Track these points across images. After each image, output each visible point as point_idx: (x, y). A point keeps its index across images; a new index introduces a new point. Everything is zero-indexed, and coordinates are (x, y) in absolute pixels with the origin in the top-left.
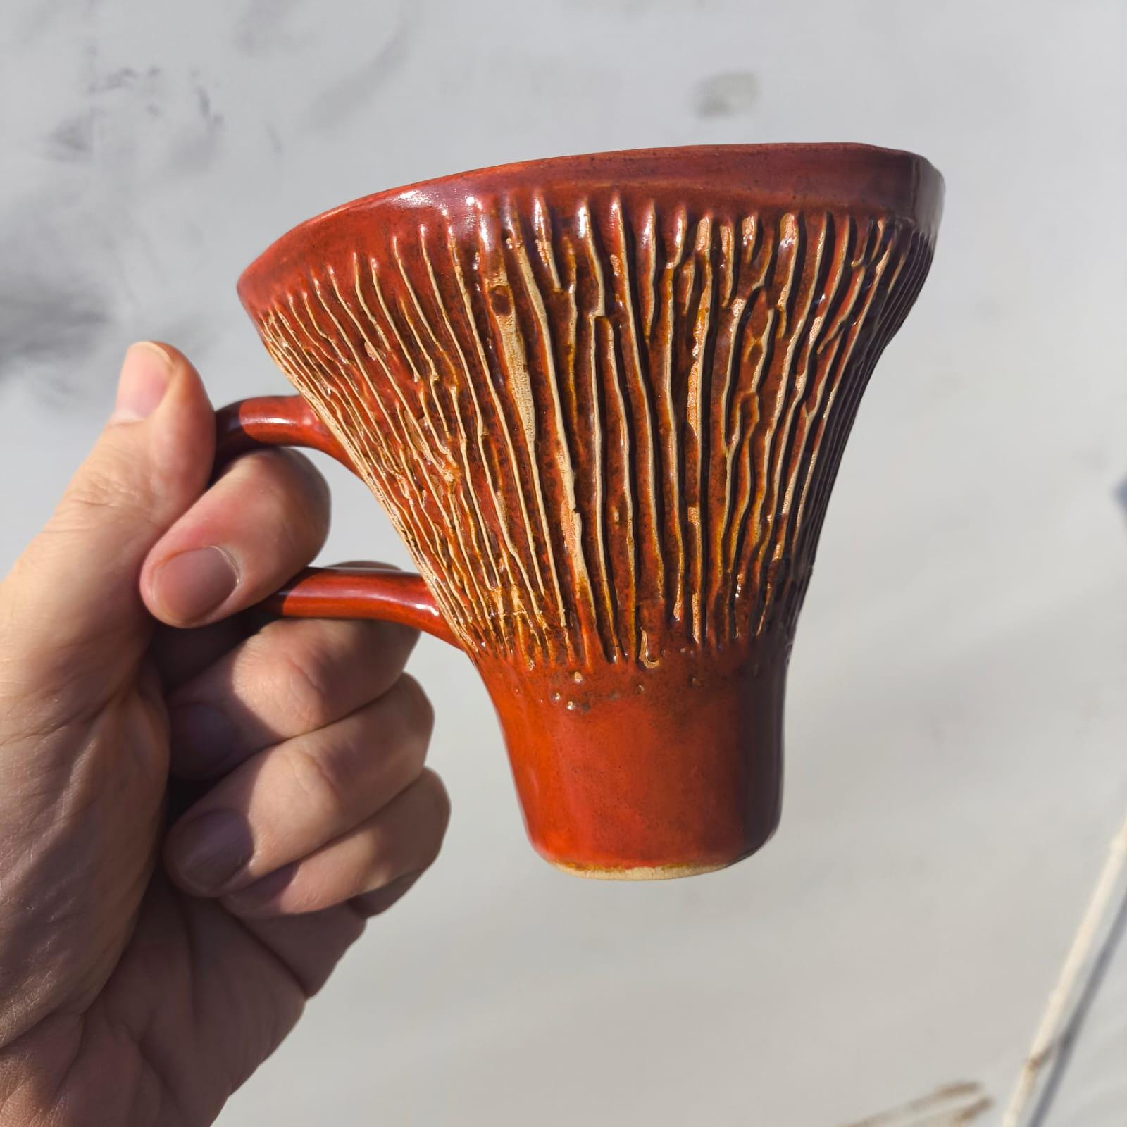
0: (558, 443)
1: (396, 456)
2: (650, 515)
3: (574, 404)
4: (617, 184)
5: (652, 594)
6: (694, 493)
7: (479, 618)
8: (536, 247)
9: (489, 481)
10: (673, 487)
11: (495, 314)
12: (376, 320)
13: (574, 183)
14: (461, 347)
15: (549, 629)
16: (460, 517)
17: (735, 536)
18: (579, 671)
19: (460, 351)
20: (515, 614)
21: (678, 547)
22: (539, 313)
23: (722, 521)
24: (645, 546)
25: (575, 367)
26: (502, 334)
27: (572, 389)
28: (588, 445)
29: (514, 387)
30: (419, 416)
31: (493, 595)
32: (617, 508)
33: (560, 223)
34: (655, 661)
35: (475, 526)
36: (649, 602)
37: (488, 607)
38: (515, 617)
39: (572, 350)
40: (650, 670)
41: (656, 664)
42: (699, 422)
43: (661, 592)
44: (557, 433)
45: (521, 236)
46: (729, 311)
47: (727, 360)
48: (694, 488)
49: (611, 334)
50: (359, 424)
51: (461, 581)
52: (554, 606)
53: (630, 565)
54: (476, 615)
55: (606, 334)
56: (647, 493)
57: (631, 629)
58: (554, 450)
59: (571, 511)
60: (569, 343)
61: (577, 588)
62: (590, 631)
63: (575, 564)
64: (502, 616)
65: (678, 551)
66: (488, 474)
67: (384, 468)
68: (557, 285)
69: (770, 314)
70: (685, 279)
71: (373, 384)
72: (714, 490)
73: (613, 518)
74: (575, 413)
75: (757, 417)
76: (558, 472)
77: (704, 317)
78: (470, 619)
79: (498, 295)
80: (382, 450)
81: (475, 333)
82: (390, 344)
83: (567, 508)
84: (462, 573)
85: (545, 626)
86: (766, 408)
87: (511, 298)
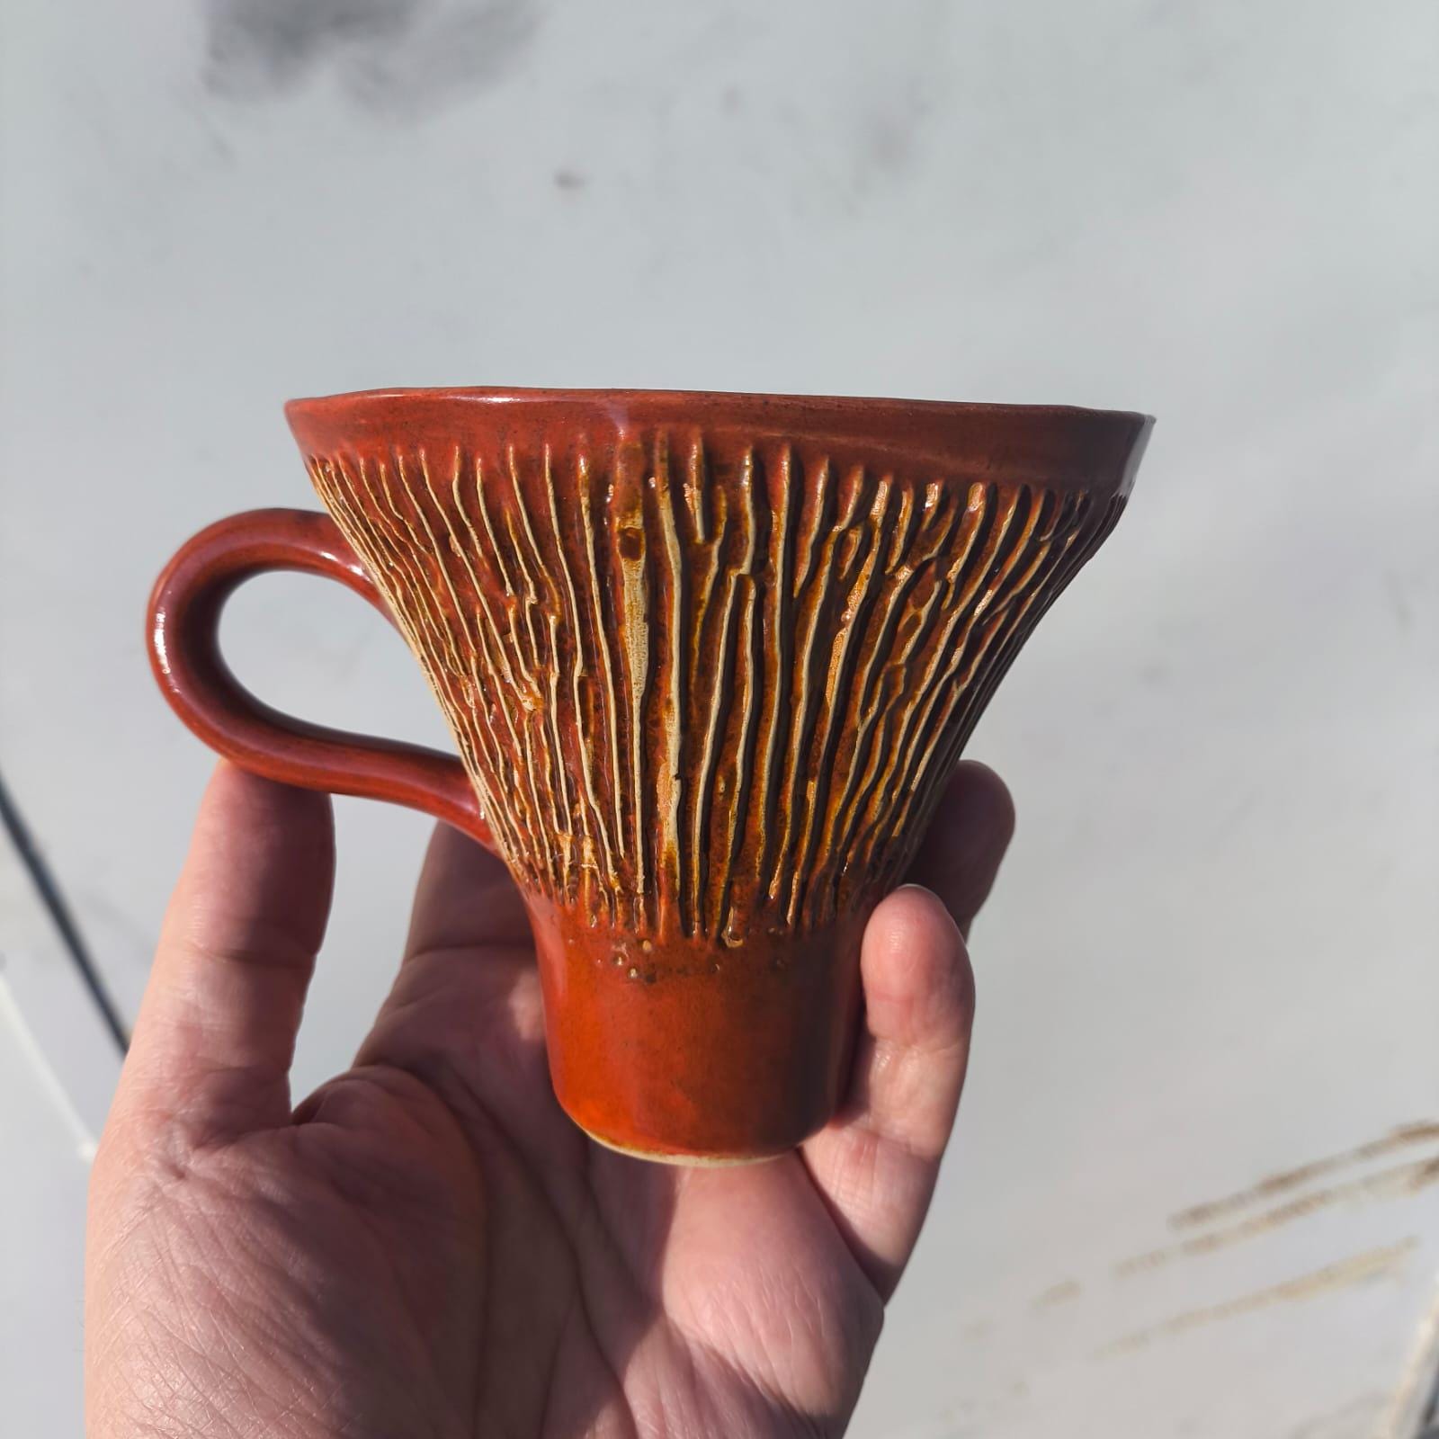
0: (669, 702)
1: (464, 659)
2: (760, 788)
3: (695, 662)
4: (790, 435)
5: (747, 871)
6: (815, 767)
7: (538, 856)
8: (683, 491)
9: (579, 724)
10: (793, 759)
11: (620, 556)
12: (471, 523)
13: (739, 428)
14: (572, 580)
15: (622, 892)
16: (534, 747)
17: (852, 813)
18: (650, 940)
19: (570, 584)
20: (584, 866)
21: (786, 823)
22: (673, 563)
23: (840, 798)
24: (750, 819)
25: (704, 624)
26: (625, 579)
27: (696, 646)
28: (705, 709)
29: (629, 635)
30: (504, 632)
31: (560, 839)
32: (724, 778)
33: (716, 471)
34: (737, 940)
35: (552, 763)
36: (743, 878)
37: (551, 848)
38: (583, 869)
39: (704, 605)
40: (732, 949)
41: (739, 943)
42: (835, 693)
43: (758, 870)
44: (670, 692)
45: (667, 479)
46: (892, 579)
47: (879, 629)
48: (817, 761)
49: (752, 594)
50: (423, 611)
51: (523, 812)
52: (632, 870)
53: (728, 839)
54: (534, 853)
55: (747, 593)
56: (762, 765)
57: (717, 905)
58: (663, 709)
59: (671, 776)
60: (702, 598)
61: (663, 857)
62: (670, 902)
63: (665, 831)
64: (567, 863)
65: (785, 828)
66: (579, 717)
67: (447, 667)
68: (700, 537)
69: (937, 586)
70: (849, 544)
71: (452, 584)
72: (838, 764)
73: (718, 787)
74: (694, 673)
75: (900, 690)
76: (664, 733)
77: (863, 584)
78: (526, 854)
79: (629, 537)
80: (448, 647)
81: (592, 570)
82: (483, 550)
83: (668, 772)
84: (525, 804)
85: (617, 888)
86: (913, 681)
87: (644, 542)
